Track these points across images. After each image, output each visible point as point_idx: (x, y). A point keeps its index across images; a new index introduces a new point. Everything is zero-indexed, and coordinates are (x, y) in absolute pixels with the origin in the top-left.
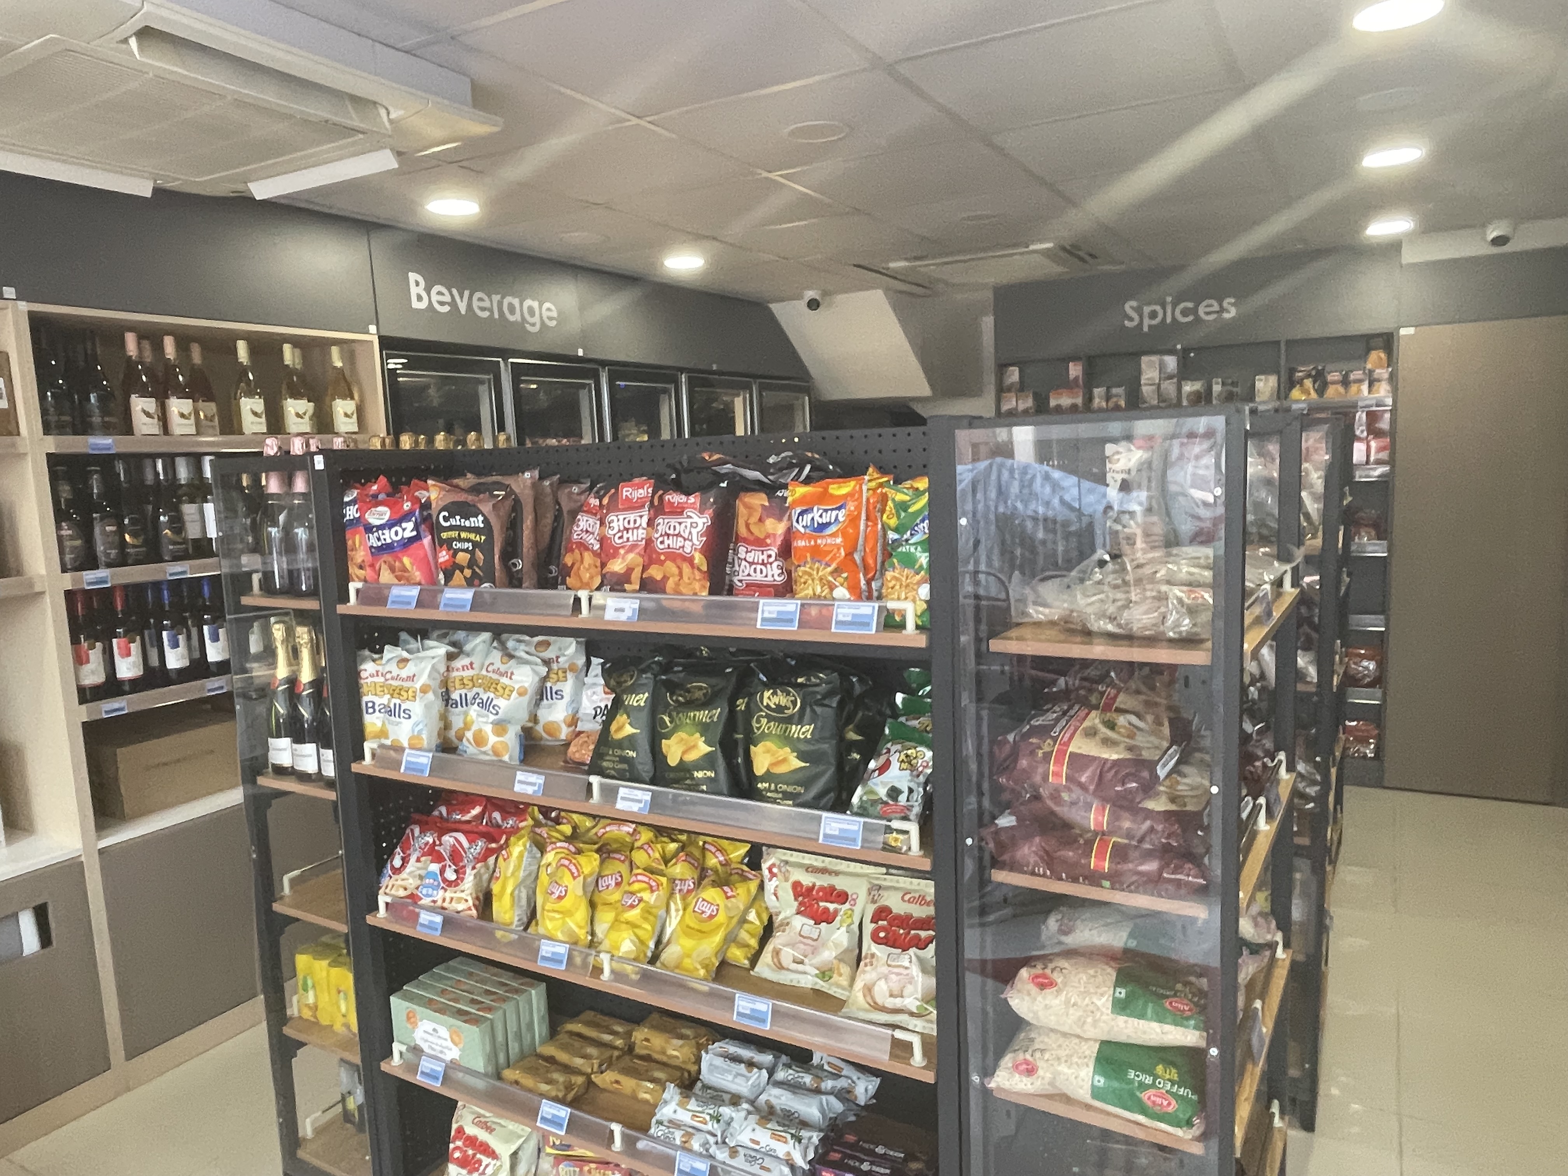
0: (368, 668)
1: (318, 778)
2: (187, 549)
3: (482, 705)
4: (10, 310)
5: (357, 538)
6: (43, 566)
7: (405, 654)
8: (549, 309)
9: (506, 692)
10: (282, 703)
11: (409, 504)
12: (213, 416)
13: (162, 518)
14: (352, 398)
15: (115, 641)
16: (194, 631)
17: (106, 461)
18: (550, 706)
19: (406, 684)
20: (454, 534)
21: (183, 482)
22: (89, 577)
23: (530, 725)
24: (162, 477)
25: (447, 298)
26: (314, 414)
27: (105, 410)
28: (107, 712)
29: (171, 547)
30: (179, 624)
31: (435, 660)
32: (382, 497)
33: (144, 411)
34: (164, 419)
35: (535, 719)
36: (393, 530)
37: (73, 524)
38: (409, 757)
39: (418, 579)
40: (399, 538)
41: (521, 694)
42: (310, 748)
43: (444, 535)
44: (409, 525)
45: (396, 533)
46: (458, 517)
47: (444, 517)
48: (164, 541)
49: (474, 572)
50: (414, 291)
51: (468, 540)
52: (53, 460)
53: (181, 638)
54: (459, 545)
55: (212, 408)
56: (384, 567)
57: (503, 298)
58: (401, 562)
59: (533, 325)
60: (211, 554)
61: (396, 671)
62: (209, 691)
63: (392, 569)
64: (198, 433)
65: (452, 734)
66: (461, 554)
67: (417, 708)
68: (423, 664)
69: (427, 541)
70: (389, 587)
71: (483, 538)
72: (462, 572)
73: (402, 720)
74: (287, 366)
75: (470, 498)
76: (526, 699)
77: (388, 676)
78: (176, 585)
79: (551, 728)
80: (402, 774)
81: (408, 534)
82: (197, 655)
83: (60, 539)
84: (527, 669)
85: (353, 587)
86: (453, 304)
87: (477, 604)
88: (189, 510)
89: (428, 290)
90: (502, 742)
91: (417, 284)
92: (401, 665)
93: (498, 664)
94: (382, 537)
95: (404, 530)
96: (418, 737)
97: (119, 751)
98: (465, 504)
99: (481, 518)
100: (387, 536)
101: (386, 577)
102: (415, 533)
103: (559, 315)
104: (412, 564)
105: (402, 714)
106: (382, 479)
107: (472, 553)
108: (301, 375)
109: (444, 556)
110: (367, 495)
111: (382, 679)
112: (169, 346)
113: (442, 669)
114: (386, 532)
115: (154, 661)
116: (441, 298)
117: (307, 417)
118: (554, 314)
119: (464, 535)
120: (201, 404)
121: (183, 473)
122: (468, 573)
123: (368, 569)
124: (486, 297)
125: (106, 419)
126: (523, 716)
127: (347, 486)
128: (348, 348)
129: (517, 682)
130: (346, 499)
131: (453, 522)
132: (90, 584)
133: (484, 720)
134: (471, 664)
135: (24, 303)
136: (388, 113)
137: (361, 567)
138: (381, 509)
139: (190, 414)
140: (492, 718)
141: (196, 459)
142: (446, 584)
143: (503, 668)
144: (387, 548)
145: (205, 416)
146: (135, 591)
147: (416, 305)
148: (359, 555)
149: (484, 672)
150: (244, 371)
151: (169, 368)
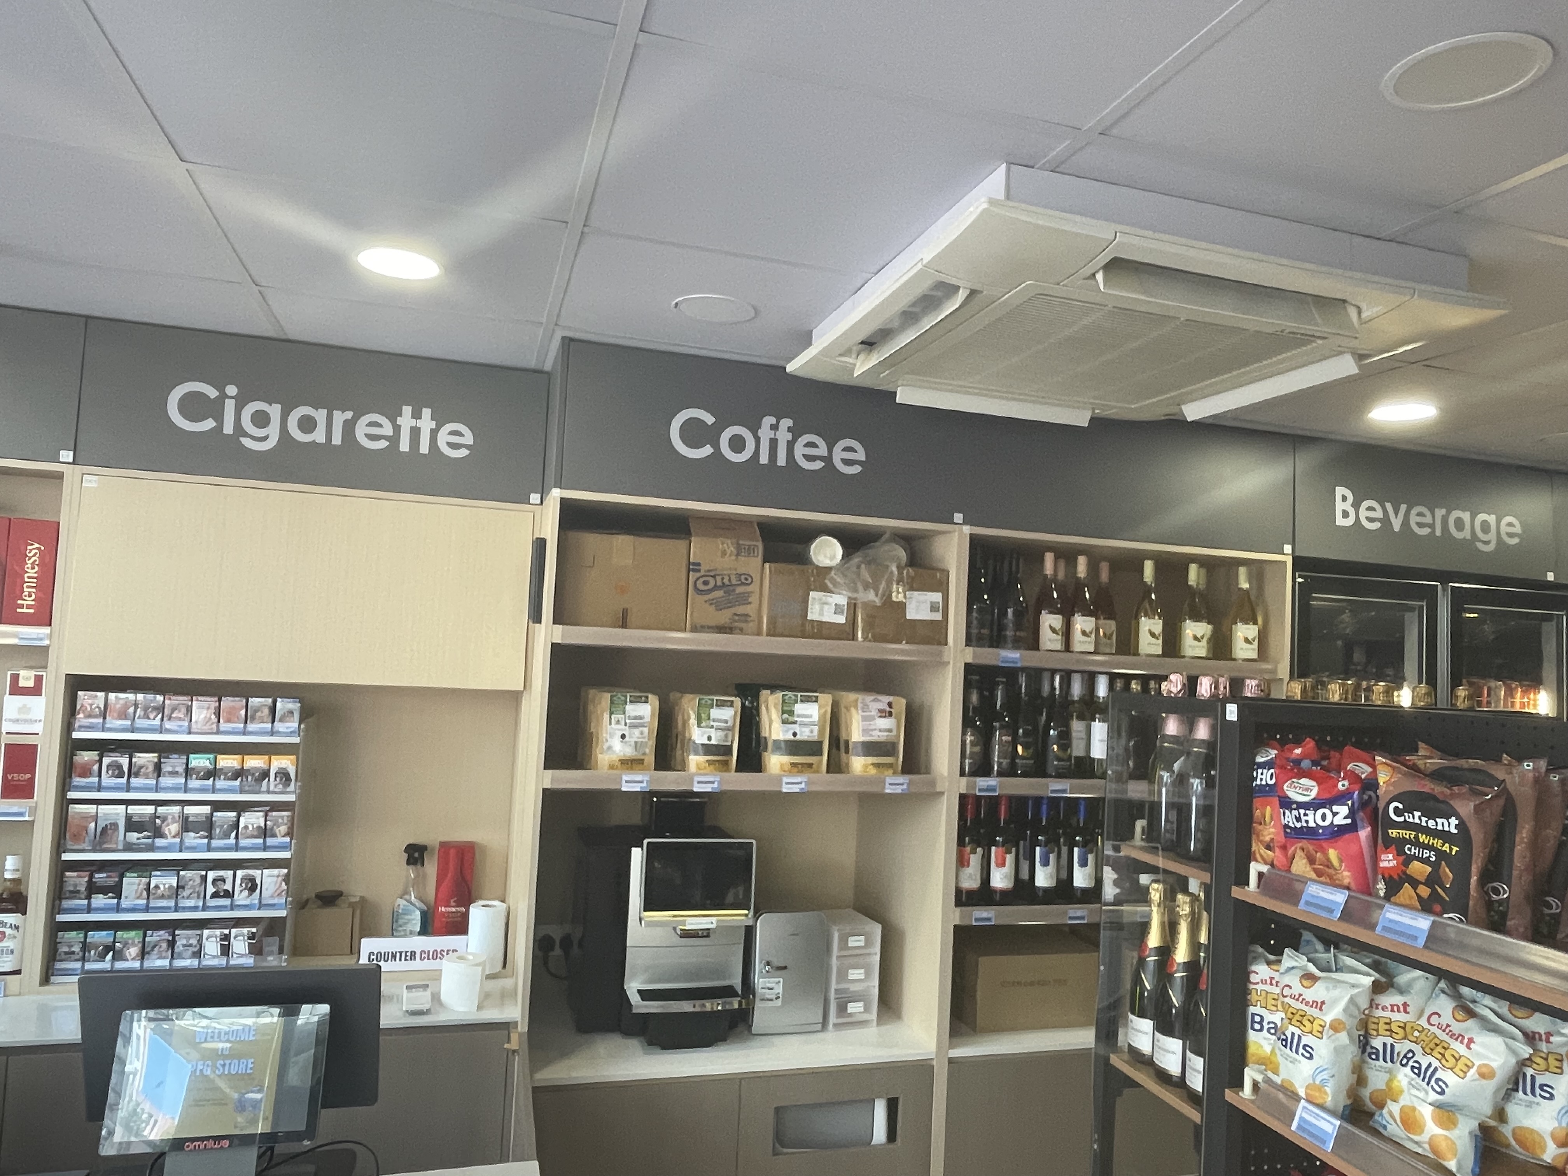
0: (1261, 972)
1: (1179, 1084)
2: (1070, 765)
3: (1417, 1070)
4: (956, 534)
5: (1268, 809)
6: (946, 768)
7: (1312, 968)
8: (1510, 525)
9: (1458, 1063)
10: (1150, 977)
11: (1346, 783)
12: (1111, 635)
13: (1052, 732)
14: (1255, 623)
15: (993, 848)
16: (1065, 849)
17: (1011, 673)
18: (1529, 1105)
19: (1313, 1012)
20: (1407, 834)
21: (1076, 698)
22: (984, 784)
23: (1492, 1123)
24: (1057, 692)
25: (1379, 514)
26: (1212, 636)
27: (1018, 626)
28: (977, 920)
29: (1056, 763)
30: (1052, 843)
31: (1357, 991)
32: (1306, 764)
33: (1051, 627)
34: (1067, 633)
35: (1500, 1115)
36: (1320, 812)
37: (976, 731)
38: (1303, 1112)
39: (1346, 881)
40: (1327, 823)
41: (1483, 1076)
42: (1175, 1045)
43: (1393, 833)
44: (1344, 810)
45: (1324, 817)
46: (1417, 814)
47: (1396, 808)
48: (1051, 756)
49: (1434, 892)
50: (1340, 506)
51: (1431, 848)
52: (969, 669)
53: (1052, 857)
54: (1415, 851)
55: (1112, 625)
56: (1299, 853)
57: (1449, 513)
58: (1325, 854)
59: (1487, 543)
60: (1092, 775)
61: (1298, 988)
62: (1071, 918)
63: (1311, 861)
64: (1096, 653)
65: (1366, 1093)
66: (1416, 864)
67: (1323, 1048)
68: (1336, 993)
69: (1364, 833)
70: (1304, 881)
71: (1455, 849)
72: (1415, 889)
73: (1301, 1058)
74: (1190, 587)
75: (1438, 789)
76: (1490, 1086)
77: (1286, 991)
78: (1054, 802)
79: (1524, 1137)
80: (1293, 1130)
81: (1339, 820)
82: (1064, 875)
83: (963, 743)
84: (1497, 1041)
85: (1255, 868)
86: (1386, 521)
87: (1434, 939)
88: (1077, 726)
89: (1356, 505)
90: (1446, 1137)
91: (1344, 498)
92: (1305, 983)
93: (1447, 1017)
94: (1303, 818)
95: (1335, 814)
96: (1320, 1088)
97: (981, 960)
98: (1432, 797)
99: (1454, 821)
100: (1310, 818)
101: (1300, 866)
102: (1349, 821)
103: (1524, 531)
104: (1341, 861)
105: (1301, 1050)
106: (1310, 744)
107: (1436, 866)
108: (1202, 595)
109: (1388, 861)
110: (1288, 759)
111: (1277, 990)
112: (1082, 566)
113: (1364, 1004)
114: (1310, 813)
115: (1025, 875)
116: (1371, 514)
117: (1205, 640)
118: (1518, 529)
119: (1423, 838)
120: (1102, 622)
121: (1077, 689)
122: (1424, 891)
123: (1277, 850)
124: (1428, 513)
125: (1018, 633)
126: (1486, 1108)
127: (1261, 743)
128: (1258, 569)
129: (1478, 1055)
130: (1259, 759)
131: (1408, 817)
132: (980, 790)
133: (1421, 1095)
134: (1405, 1005)
135: (968, 527)
136: (1360, 312)
137: (1269, 847)
138: (1304, 781)
139: (1091, 633)
140: (1433, 1097)
141: (1090, 678)
142: (1388, 898)
143: (1456, 1027)
144: (1309, 833)
145: (1104, 633)
146: (1018, 803)
147: (1340, 521)
148: (1269, 832)
149: (1423, 1022)
150: (1148, 590)
151: (1079, 586)
